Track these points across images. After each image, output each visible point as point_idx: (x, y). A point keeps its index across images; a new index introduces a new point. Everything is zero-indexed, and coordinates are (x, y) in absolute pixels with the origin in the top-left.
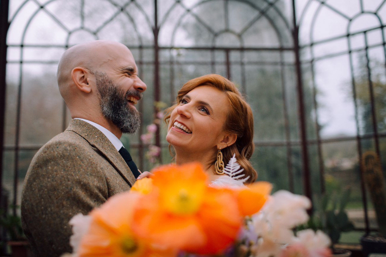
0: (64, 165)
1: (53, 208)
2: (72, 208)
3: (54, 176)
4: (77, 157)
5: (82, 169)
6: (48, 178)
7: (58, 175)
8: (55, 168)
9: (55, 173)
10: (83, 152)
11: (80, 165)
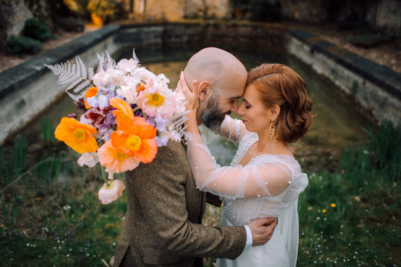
0: (165, 165)
1: (154, 190)
2: (165, 192)
3: (158, 171)
4: (174, 162)
5: (175, 170)
6: (154, 170)
7: (160, 172)
8: (159, 166)
9: (159, 169)
10: (178, 158)
11: (174, 167)
